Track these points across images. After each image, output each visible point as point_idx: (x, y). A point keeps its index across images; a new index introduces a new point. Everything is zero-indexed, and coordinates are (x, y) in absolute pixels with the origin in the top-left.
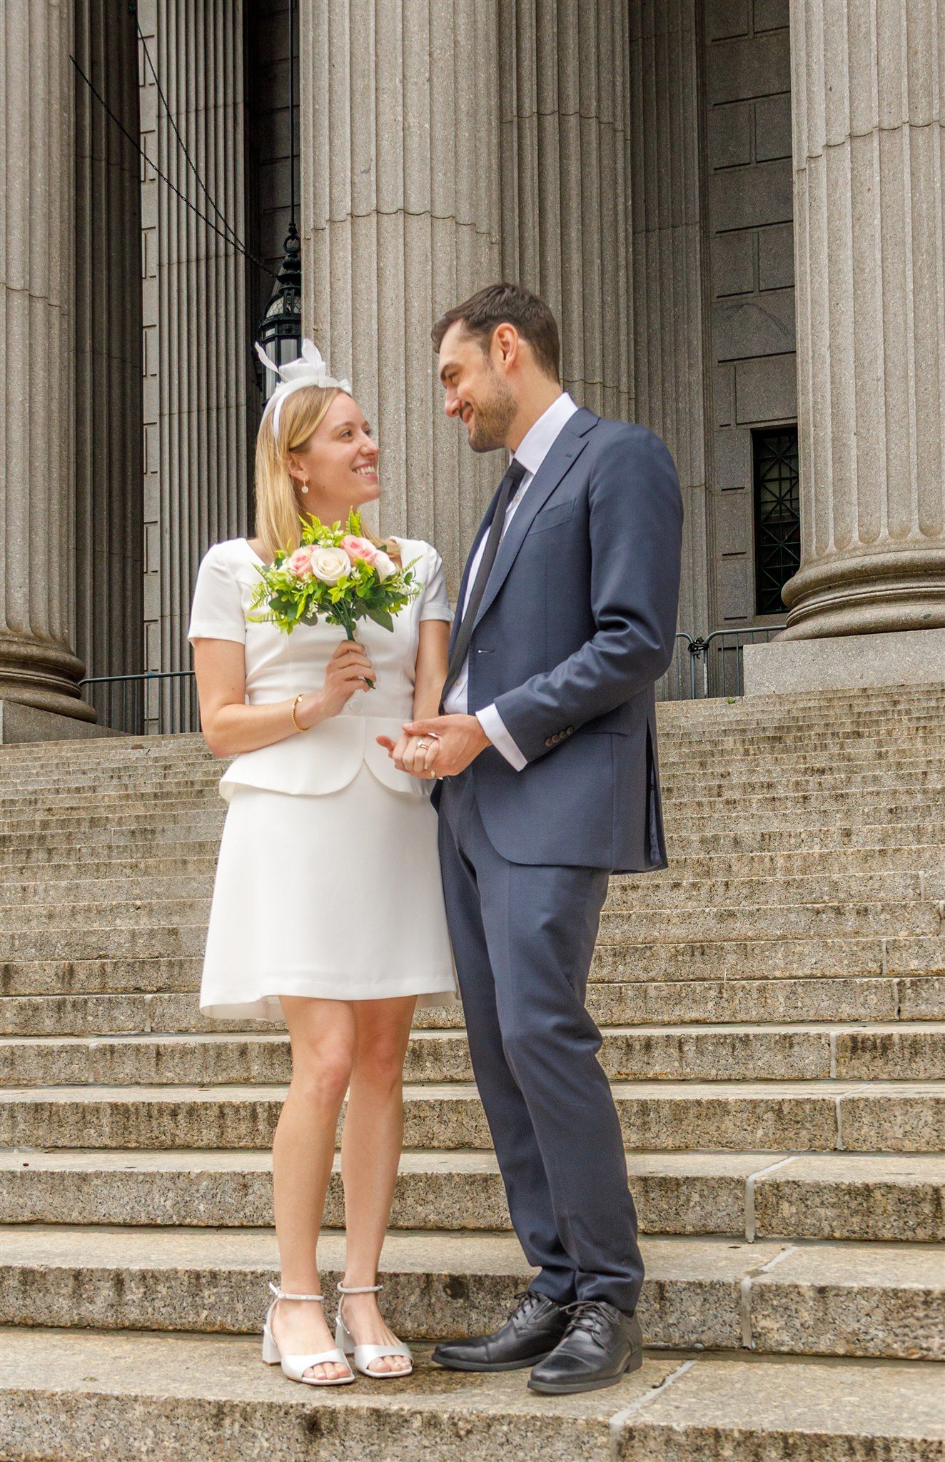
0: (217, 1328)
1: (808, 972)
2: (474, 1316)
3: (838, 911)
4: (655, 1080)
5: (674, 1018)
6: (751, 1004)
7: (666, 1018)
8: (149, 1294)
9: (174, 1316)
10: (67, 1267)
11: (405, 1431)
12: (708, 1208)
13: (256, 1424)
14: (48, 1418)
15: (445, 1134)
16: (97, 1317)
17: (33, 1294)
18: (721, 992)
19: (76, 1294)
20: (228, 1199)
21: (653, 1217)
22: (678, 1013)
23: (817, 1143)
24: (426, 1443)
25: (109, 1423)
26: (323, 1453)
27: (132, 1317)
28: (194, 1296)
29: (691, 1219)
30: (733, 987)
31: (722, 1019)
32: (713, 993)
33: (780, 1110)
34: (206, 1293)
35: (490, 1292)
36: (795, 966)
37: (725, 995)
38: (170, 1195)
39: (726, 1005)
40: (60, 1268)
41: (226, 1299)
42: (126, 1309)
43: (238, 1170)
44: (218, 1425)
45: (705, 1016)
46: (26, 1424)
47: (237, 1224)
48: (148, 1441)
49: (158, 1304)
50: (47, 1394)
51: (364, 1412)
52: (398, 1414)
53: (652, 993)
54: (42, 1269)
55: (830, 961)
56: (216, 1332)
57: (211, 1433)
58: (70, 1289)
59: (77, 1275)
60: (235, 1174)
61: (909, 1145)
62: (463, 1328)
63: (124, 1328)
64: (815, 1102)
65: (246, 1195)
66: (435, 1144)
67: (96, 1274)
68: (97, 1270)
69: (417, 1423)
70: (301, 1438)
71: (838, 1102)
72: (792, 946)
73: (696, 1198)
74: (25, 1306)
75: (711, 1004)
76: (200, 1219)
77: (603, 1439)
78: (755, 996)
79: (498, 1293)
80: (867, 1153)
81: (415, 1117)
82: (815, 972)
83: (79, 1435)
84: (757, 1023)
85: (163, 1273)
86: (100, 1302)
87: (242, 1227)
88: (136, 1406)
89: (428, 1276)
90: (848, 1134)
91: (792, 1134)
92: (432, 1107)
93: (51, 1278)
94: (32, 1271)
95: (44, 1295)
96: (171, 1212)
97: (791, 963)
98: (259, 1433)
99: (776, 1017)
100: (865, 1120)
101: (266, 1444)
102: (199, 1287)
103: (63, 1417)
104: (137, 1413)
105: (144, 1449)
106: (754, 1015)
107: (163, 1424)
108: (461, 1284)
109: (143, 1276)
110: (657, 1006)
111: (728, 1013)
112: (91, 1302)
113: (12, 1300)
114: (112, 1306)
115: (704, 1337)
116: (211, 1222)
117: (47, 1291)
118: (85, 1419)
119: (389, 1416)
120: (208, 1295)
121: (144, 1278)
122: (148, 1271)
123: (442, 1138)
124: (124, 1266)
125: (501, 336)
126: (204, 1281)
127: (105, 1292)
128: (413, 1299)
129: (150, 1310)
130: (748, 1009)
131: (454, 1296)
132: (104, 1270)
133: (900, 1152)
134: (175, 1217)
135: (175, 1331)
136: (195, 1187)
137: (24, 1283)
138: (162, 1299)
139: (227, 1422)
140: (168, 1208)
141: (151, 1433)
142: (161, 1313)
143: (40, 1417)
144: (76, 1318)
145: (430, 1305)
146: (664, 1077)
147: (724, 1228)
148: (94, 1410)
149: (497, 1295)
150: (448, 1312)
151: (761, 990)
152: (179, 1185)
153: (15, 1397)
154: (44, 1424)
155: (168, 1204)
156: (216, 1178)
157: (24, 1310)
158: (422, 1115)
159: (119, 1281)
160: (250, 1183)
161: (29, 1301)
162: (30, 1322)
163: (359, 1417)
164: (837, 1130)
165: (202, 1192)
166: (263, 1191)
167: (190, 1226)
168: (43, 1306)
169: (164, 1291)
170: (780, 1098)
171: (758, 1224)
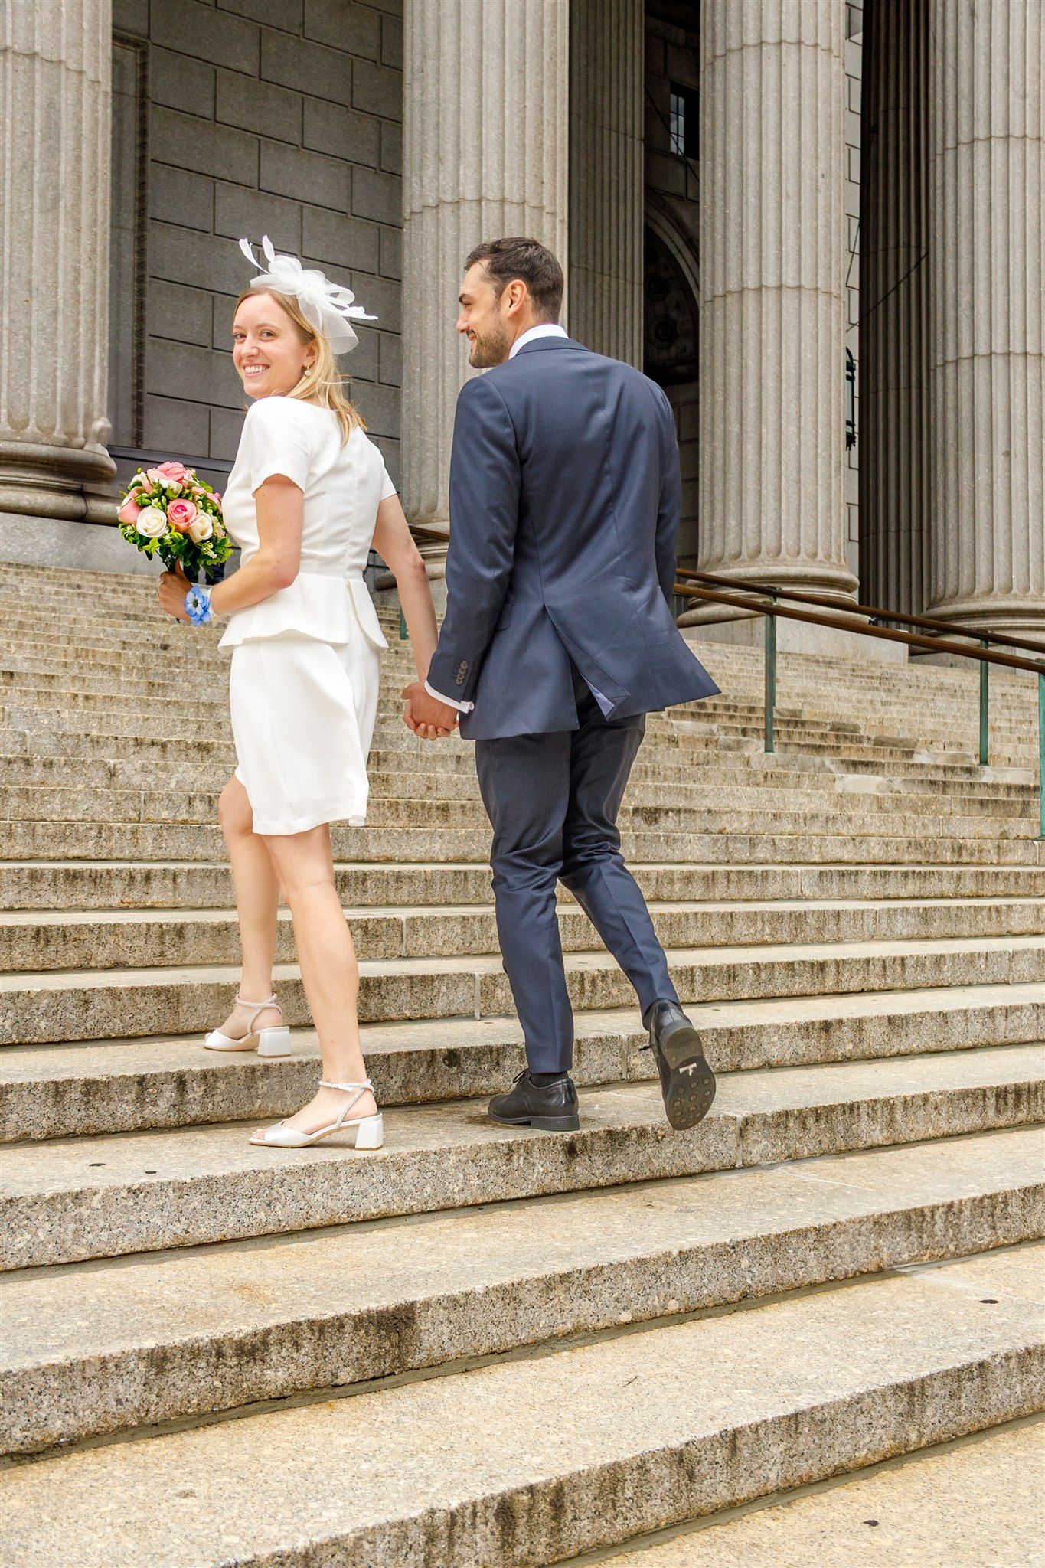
0: (269, 1114)
1: (81, 817)
2: (463, 1078)
3: (28, 762)
4: (152, 908)
5: (59, 854)
6: (125, 844)
7: (52, 854)
8: (210, 1092)
9: (231, 1108)
10: (132, 1074)
11: (627, 1143)
12: (452, 997)
13: (535, 1155)
14: (381, 1178)
15: (102, 955)
16: (159, 1117)
17: (96, 1104)
18: (100, 833)
19: (140, 1100)
20: (69, 1015)
21: (416, 1006)
22: (62, 850)
23: (389, 952)
24: (639, 1149)
25: (429, 1174)
26: (578, 1169)
27: (193, 1114)
28: (249, 1088)
29: (440, 1006)
30: (110, 828)
31: (100, 856)
32: (93, 833)
33: (367, 927)
34: (260, 1084)
35: (475, 1060)
36: (70, 811)
37: (103, 835)
38: (9, 1014)
39: (104, 844)
40: (124, 1076)
41: (277, 1088)
42: (188, 1108)
43: (79, 987)
44: (510, 1160)
45: (86, 853)
46: (365, 1186)
47: (78, 1038)
48: (459, 1183)
49: (217, 1099)
50: (379, 1159)
51: (602, 1134)
52: (623, 1132)
53: (40, 830)
54: (104, 1079)
55: (98, 808)
56: (269, 1117)
57: (504, 1168)
58: (134, 1096)
59: (141, 1081)
60: (76, 991)
61: (446, 952)
62: (456, 1089)
63: (186, 1125)
64: (389, 920)
65: (87, 1010)
66: (93, 964)
67: (160, 1078)
68: (161, 1074)
69: (634, 1136)
70: (564, 1160)
71: (404, 919)
72: (68, 793)
73: (444, 989)
74: (88, 1116)
75: (91, 843)
76: (40, 1036)
77: (732, 1128)
78: (129, 837)
79: (479, 1060)
80: (421, 958)
81: (75, 940)
82: (86, 817)
83: (406, 1188)
84: (131, 860)
85: (222, 1071)
86: (163, 1104)
87: (83, 1041)
88: (450, 1157)
89: (433, 1051)
90: (410, 942)
91: (373, 946)
92: (92, 931)
93: (115, 1087)
94: (96, 1082)
95: (108, 1104)
96: (10, 1031)
97: (67, 808)
98: (537, 1161)
99: (145, 856)
100: (421, 933)
101: (542, 1169)
102: (254, 1080)
103: (394, 1176)
104: (451, 1162)
105: (456, 1190)
106: (127, 854)
107: (471, 1168)
108: (455, 1055)
109: (204, 1075)
110: (44, 843)
111: (106, 851)
112: (155, 1104)
113: (74, 1112)
114: (174, 1106)
115: (601, 1076)
116: (52, 1038)
117: (111, 1098)
118: (411, 1174)
119: (618, 1134)
120: (262, 1086)
121: (205, 1076)
122: (209, 1070)
123: (99, 959)
124: (185, 1068)
125: (513, 287)
126: (258, 1074)
127: (167, 1094)
128: (421, 1071)
129: (210, 1105)
130: (122, 849)
131: (450, 1066)
132: (167, 1074)
133: (440, 956)
134: (14, 1036)
135: (233, 1121)
136: (35, 1006)
137: (87, 1094)
138: (221, 1094)
139: (515, 1156)
140: (7, 1027)
141: (461, 1176)
142: (220, 1106)
143: (375, 1180)
144: (140, 1121)
145: (433, 1074)
146: (160, 905)
147: (461, 1011)
148: (418, 1166)
149: (479, 1061)
150: (446, 1078)
151: (134, 832)
152: (19, 1005)
153: (354, 1166)
154: (378, 1185)
155: (8, 1024)
156: (56, 996)
157: (87, 1121)
158: (82, 938)
159: (181, 1082)
160: (91, 999)
161: (92, 1111)
162: (93, 1131)
163: (600, 1138)
164: (402, 941)
165: (42, 1010)
166: (104, 1006)
167: (30, 1044)
168: (107, 1114)
169: (223, 1087)
170: (366, 917)
171: (482, 1006)
